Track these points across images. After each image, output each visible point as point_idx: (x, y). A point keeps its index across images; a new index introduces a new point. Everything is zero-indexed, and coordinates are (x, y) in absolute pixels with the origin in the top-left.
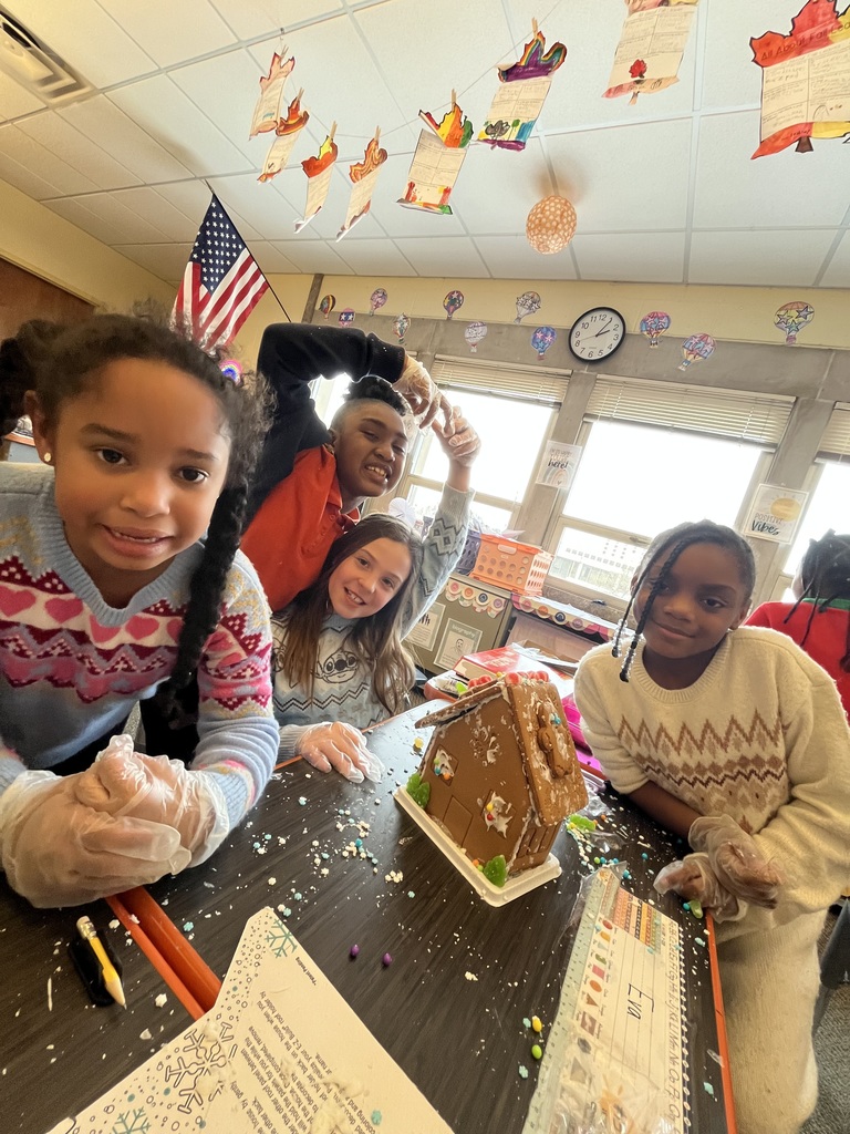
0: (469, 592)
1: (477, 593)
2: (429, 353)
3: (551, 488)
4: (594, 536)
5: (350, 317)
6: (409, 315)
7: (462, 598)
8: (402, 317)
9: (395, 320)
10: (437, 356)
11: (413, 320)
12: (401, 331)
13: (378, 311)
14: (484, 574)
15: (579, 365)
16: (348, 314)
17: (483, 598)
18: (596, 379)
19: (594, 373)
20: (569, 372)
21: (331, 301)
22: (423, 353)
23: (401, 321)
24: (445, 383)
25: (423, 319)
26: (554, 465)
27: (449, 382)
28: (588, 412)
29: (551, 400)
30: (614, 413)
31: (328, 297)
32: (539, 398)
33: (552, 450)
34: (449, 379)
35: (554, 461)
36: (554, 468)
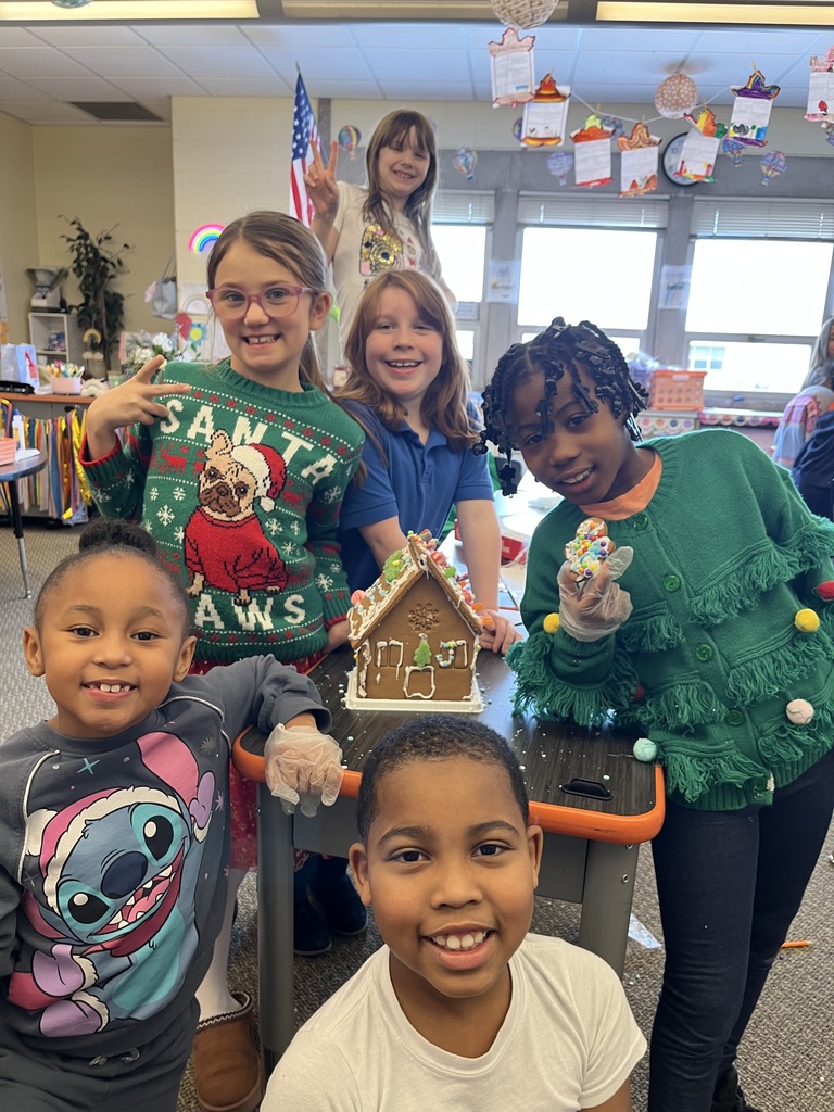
0: (660, 422)
1: (667, 422)
2: (509, 190)
3: (671, 310)
6: (471, 147)
7: (655, 430)
8: (463, 151)
10: (522, 193)
11: (480, 153)
12: (468, 168)
14: (665, 404)
15: (675, 189)
17: (674, 424)
18: (693, 200)
19: (690, 195)
20: (667, 197)
21: (354, 134)
22: (503, 191)
23: (462, 156)
24: (535, 221)
25: (492, 152)
26: (672, 288)
27: (542, 220)
28: (693, 232)
29: (655, 226)
30: (715, 232)
31: (346, 129)
32: (642, 225)
33: (668, 275)
34: (542, 217)
35: (671, 285)
36: (673, 291)
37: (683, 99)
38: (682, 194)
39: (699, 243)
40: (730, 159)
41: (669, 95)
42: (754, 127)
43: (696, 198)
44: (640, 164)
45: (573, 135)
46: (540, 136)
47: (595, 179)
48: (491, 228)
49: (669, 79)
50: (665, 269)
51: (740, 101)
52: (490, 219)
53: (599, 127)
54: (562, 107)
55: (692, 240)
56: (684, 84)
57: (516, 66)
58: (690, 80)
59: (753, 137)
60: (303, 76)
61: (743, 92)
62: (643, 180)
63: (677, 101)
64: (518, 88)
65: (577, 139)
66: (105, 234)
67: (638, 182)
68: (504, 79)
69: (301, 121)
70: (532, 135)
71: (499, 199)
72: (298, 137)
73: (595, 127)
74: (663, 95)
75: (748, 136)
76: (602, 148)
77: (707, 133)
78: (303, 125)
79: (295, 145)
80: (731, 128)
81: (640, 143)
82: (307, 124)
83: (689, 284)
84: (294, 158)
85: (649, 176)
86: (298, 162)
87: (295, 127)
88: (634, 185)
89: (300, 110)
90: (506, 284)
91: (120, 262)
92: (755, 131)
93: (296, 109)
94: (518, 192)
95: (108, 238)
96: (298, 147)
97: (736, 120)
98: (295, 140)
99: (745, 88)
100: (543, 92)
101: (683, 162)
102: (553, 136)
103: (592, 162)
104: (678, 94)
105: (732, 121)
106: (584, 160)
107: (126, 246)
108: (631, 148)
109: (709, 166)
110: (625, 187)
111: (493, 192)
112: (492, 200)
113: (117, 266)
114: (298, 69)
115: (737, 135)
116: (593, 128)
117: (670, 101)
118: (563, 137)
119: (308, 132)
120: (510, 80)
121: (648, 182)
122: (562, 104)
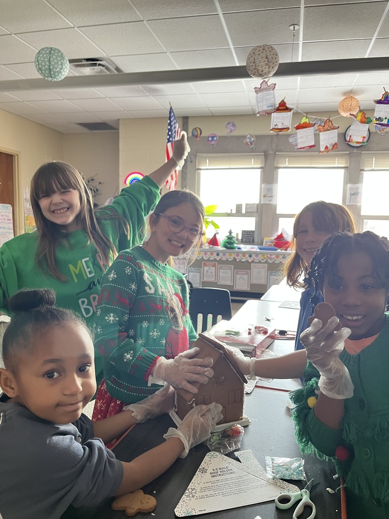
2: (271, 152)
3: (353, 205)
4: (375, 220)
5: (215, 139)
8: (249, 136)
9: (245, 137)
10: (277, 153)
11: (256, 136)
12: (251, 143)
13: (232, 134)
15: (350, 149)
16: (213, 137)
18: (361, 154)
19: (360, 151)
20: (348, 152)
21: (199, 131)
22: (268, 153)
23: (249, 138)
24: (285, 166)
25: (262, 136)
26: (353, 195)
27: (287, 165)
28: (362, 168)
29: (343, 166)
30: (373, 167)
31: (195, 129)
32: (336, 166)
33: (350, 188)
34: (287, 164)
35: (352, 193)
36: (353, 196)
37: (353, 108)
38: (355, 151)
39: (365, 173)
40: (379, 134)
41: (346, 106)
42: (386, 118)
43: (362, 152)
44: (328, 138)
45: (295, 126)
46: (279, 127)
47: (307, 146)
48: (262, 170)
49: (345, 99)
50: (349, 185)
51: (378, 106)
52: (263, 166)
53: (308, 122)
54: (290, 114)
55: (361, 172)
56: (354, 101)
57: (267, 97)
58: (356, 99)
59: (386, 123)
60: (173, 108)
61: (379, 102)
62: (331, 145)
63: (350, 108)
64: (268, 107)
65: (298, 128)
66: (91, 178)
67: (329, 146)
68: (261, 103)
69: (171, 126)
70: (276, 127)
71: (266, 156)
72: (170, 133)
73: (306, 122)
74: (343, 106)
75: (383, 122)
76: (310, 131)
77: (362, 122)
78: (172, 128)
79: (168, 137)
80: (374, 119)
81: (329, 129)
82: (175, 127)
83: (361, 193)
84: (168, 142)
85: (334, 143)
86: (169, 144)
87: (168, 129)
88: (327, 147)
89: (171, 122)
90: (270, 195)
91: (97, 190)
92: (387, 120)
93: (169, 121)
94: (275, 153)
95: (92, 180)
96: (169, 138)
97: (377, 115)
98: (168, 134)
99: (381, 100)
100: (280, 108)
101: (350, 136)
102: (285, 127)
103: (304, 138)
104: (351, 105)
105: (375, 116)
106: (302, 137)
107: (100, 183)
108: (324, 131)
109: (364, 137)
110: (322, 149)
111: (263, 154)
112: (263, 157)
113: (96, 191)
114: (170, 104)
115: (378, 122)
116: (305, 123)
117: (347, 109)
118: (290, 128)
119: (175, 131)
120: (264, 103)
121: (333, 146)
122: (289, 113)
